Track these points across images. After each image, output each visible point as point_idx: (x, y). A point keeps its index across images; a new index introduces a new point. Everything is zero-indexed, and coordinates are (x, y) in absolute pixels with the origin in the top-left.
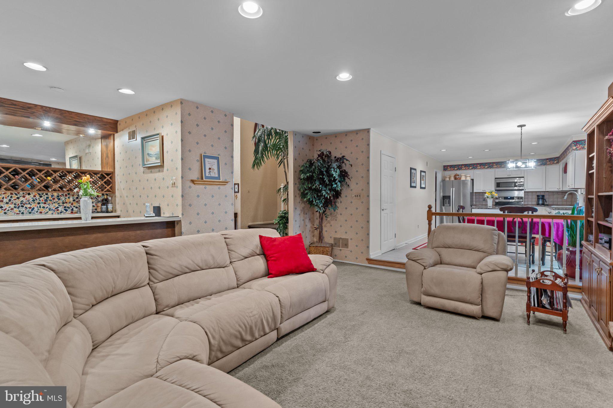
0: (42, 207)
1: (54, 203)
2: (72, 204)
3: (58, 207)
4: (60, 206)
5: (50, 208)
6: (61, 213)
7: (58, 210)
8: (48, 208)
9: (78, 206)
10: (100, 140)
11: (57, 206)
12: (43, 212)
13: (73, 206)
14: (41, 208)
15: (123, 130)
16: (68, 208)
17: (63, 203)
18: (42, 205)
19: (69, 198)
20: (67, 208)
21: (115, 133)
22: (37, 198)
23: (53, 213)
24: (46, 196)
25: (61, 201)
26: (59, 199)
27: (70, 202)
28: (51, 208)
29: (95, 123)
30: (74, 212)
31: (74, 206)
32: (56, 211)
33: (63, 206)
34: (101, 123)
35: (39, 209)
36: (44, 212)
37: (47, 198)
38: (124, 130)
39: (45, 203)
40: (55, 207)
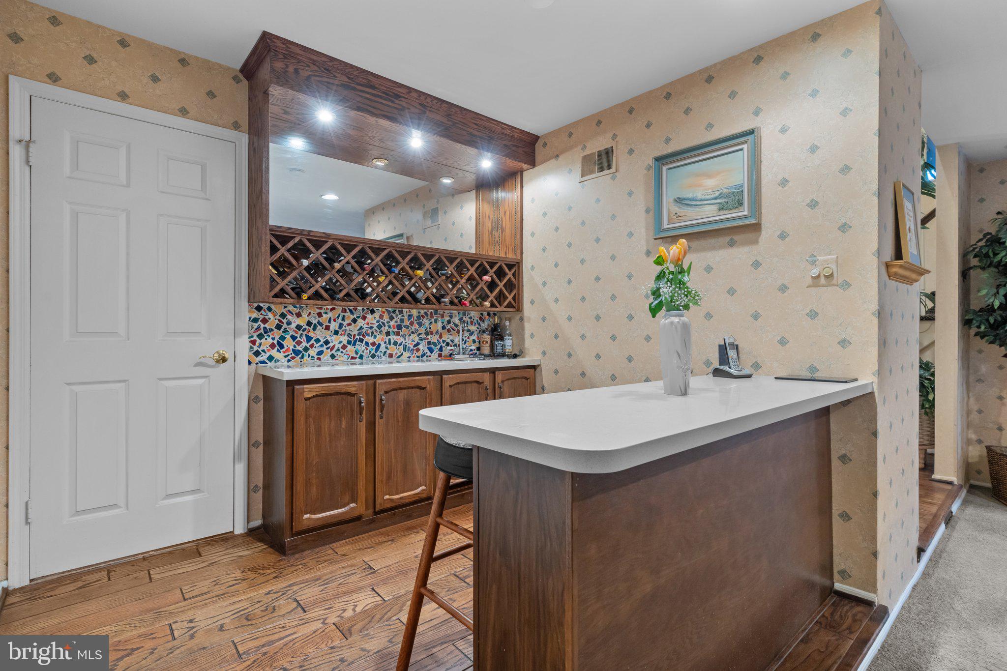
0: (392, 342)
1: (413, 333)
2: (441, 337)
3: (418, 344)
4: (421, 339)
5: (406, 346)
6: (423, 356)
7: (418, 350)
8: (402, 346)
9: (449, 341)
10: (474, 192)
11: (417, 340)
12: (394, 354)
13: (441, 341)
14: (392, 345)
15: (558, 156)
16: (435, 344)
17: (427, 334)
18: (393, 338)
19: (436, 321)
20: (432, 346)
21: (525, 166)
22: (385, 322)
23: (409, 357)
24: (400, 316)
25: (422, 330)
26: (420, 324)
27: (437, 332)
28: (408, 346)
29: (494, 142)
30: (443, 354)
31: (444, 341)
32: (415, 352)
33: (427, 341)
34: (511, 143)
35: (389, 346)
36: (396, 353)
37: (402, 321)
38: (561, 158)
39: (397, 334)
40: (414, 343)
